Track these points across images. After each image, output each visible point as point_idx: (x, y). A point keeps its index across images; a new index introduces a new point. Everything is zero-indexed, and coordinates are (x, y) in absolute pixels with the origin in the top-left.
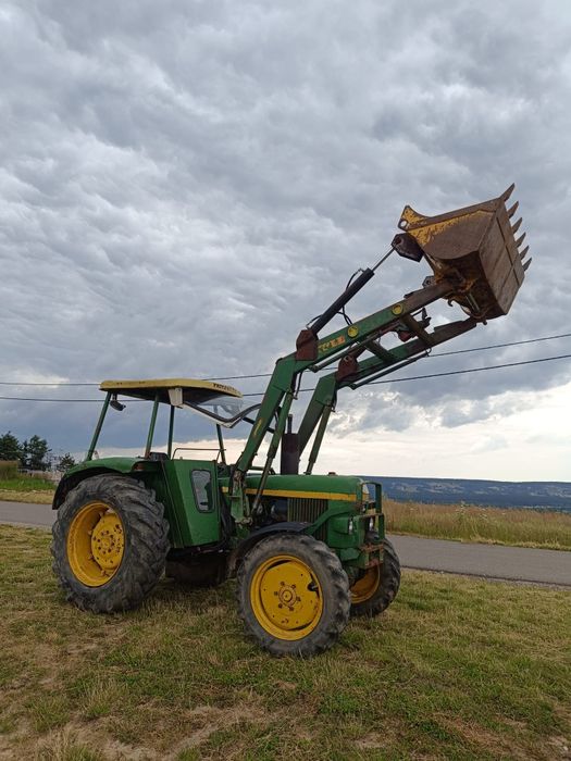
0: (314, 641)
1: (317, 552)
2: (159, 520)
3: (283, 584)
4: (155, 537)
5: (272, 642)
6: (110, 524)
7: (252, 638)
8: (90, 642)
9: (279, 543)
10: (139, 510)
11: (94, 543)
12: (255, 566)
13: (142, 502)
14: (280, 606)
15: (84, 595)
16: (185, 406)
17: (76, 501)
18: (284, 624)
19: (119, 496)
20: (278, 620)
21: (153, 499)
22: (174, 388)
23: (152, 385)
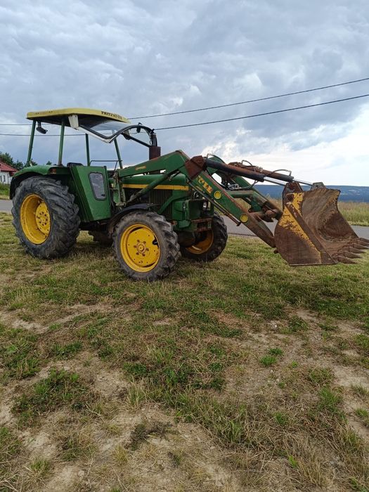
0: (156, 272)
1: (156, 222)
2: (70, 205)
3: (138, 241)
4: (68, 215)
5: (134, 273)
6: (43, 208)
7: (123, 271)
8: (30, 273)
9: (135, 217)
10: (56, 199)
11: (37, 219)
12: (122, 231)
13: (57, 193)
14: (138, 254)
15: (33, 249)
16: (80, 128)
17: (21, 194)
18: (140, 264)
19: (43, 190)
20: (137, 261)
21: (66, 192)
22: (71, 115)
23: (57, 114)
